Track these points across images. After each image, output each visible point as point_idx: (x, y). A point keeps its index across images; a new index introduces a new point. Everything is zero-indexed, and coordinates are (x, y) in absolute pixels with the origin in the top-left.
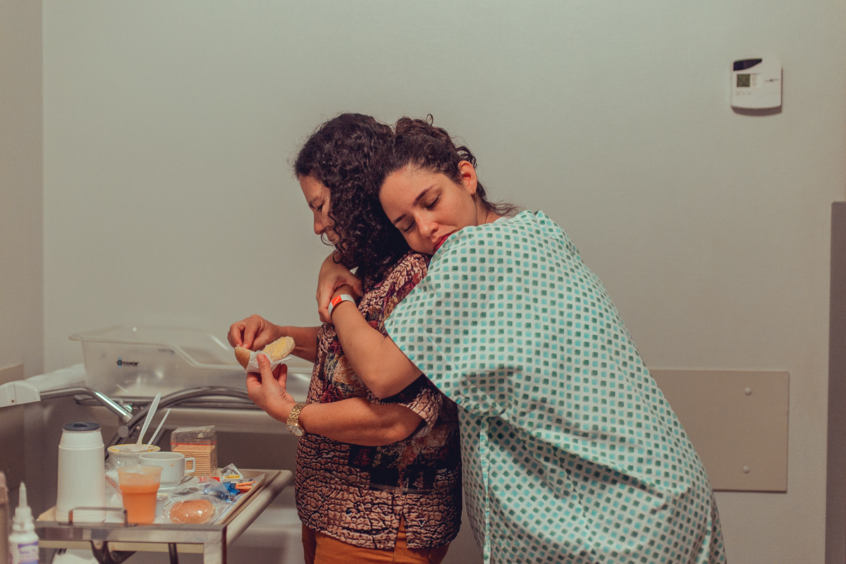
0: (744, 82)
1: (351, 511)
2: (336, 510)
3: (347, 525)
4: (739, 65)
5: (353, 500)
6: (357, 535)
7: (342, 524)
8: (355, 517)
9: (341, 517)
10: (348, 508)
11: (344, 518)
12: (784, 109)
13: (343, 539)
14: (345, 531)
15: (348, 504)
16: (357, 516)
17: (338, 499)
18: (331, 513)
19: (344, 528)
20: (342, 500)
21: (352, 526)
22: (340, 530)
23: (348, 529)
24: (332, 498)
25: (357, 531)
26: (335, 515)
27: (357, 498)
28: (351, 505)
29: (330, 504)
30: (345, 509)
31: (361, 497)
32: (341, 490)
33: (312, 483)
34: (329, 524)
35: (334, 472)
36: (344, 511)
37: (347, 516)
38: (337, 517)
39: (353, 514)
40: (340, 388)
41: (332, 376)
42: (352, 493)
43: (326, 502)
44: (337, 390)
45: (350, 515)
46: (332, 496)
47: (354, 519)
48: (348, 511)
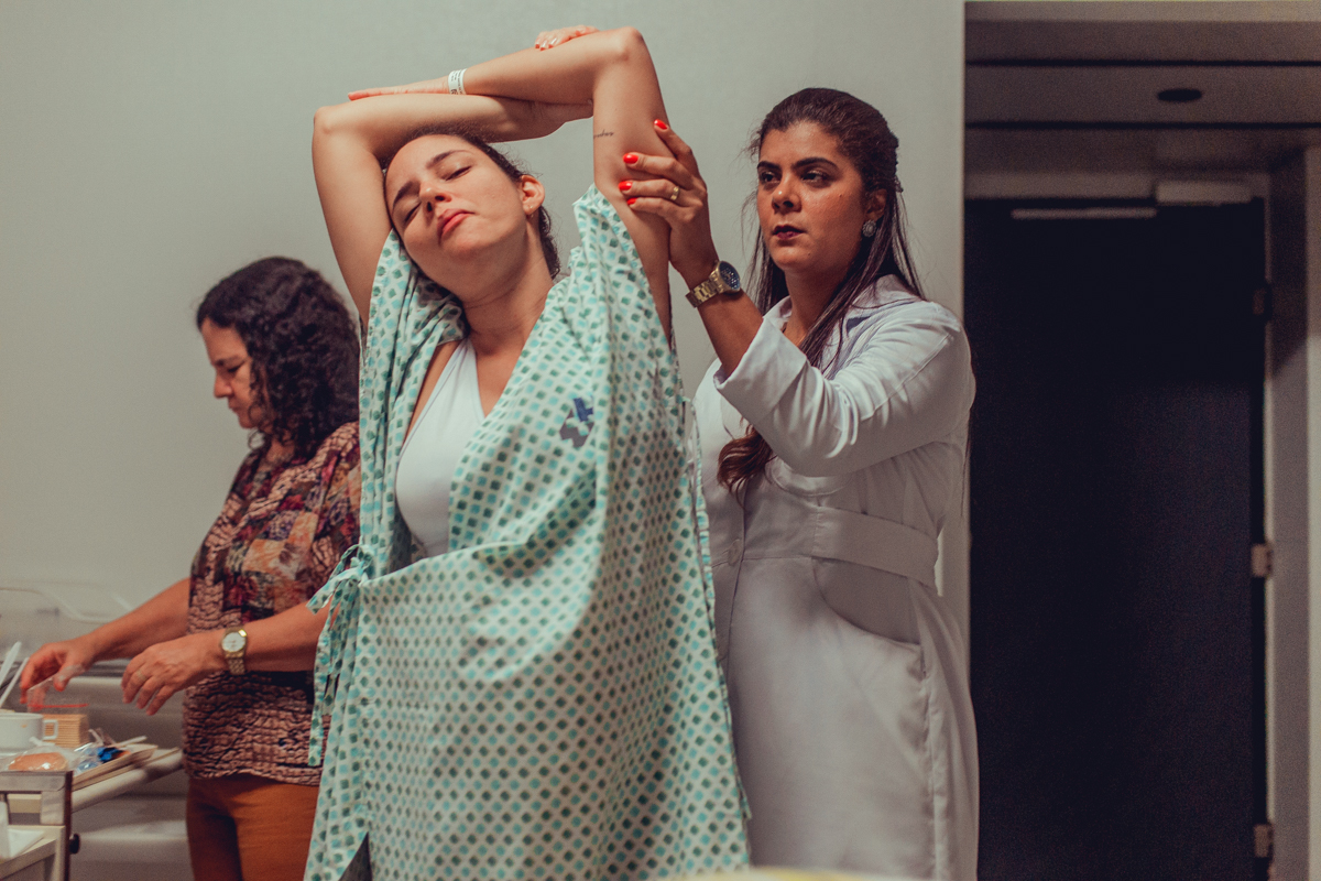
1: (285, 743)
2: (263, 743)
3: (282, 760)
5: (285, 727)
6: (298, 770)
7: (275, 759)
8: (291, 749)
9: (272, 750)
10: (282, 739)
11: (276, 752)
13: (280, 778)
14: (282, 768)
15: (281, 734)
16: (296, 747)
17: (265, 728)
18: (258, 747)
19: (279, 764)
20: (270, 728)
21: (290, 760)
22: (274, 768)
23: (284, 764)
24: (256, 727)
25: (296, 766)
26: (263, 749)
27: (292, 725)
28: (285, 734)
29: (255, 735)
30: (277, 740)
31: (297, 723)
32: (269, 716)
33: (222, 714)
34: (255, 760)
35: (259, 694)
36: (274, 743)
37: (282, 748)
38: (267, 751)
39: (289, 746)
40: (254, 578)
41: (241, 565)
42: (283, 719)
43: (248, 731)
44: (250, 581)
45: (285, 746)
46: (258, 723)
47: (291, 752)
48: (281, 743)
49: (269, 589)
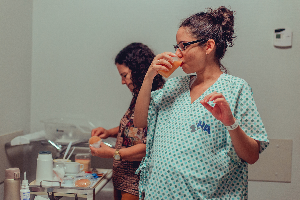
0: (278, 37)
2: (129, 183)
3: (134, 189)
4: (277, 31)
5: (136, 180)
6: (137, 192)
7: (132, 188)
8: (137, 186)
9: (131, 186)
10: (134, 183)
11: (133, 186)
12: (293, 47)
13: (133, 193)
14: (133, 191)
15: (134, 181)
17: (130, 179)
18: (128, 184)
19: (133, 190)
20: (132, 180)
21: (136, 189)
22: (132, 191)
23: (134, 190)
24: (128, 179)
26: (129, 185)
28: (135, 182)
29: (127, 181)
30: (133, 183)
31: (139, 178)
32: (132, 176)
33: (120, 173)
34: (127, 188)
35: (129, 170)
36: (132, 184)
37: (134, 185)
38: (130, 186)
39: (136, 185)
40: (131, 139)
41: (128, 135)
42: (135, 177)
43: (126, 180)
44: (130, 140)
45: (135, 185)
46: (128, 178)
47: (136, 187)
48: (134, 184)
49: (134, 142)
